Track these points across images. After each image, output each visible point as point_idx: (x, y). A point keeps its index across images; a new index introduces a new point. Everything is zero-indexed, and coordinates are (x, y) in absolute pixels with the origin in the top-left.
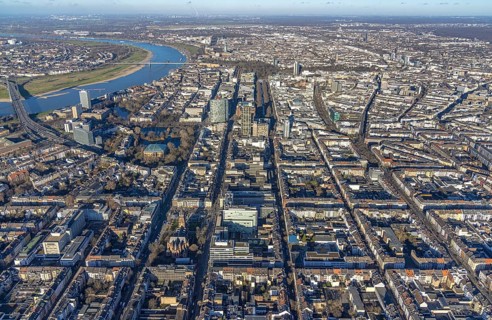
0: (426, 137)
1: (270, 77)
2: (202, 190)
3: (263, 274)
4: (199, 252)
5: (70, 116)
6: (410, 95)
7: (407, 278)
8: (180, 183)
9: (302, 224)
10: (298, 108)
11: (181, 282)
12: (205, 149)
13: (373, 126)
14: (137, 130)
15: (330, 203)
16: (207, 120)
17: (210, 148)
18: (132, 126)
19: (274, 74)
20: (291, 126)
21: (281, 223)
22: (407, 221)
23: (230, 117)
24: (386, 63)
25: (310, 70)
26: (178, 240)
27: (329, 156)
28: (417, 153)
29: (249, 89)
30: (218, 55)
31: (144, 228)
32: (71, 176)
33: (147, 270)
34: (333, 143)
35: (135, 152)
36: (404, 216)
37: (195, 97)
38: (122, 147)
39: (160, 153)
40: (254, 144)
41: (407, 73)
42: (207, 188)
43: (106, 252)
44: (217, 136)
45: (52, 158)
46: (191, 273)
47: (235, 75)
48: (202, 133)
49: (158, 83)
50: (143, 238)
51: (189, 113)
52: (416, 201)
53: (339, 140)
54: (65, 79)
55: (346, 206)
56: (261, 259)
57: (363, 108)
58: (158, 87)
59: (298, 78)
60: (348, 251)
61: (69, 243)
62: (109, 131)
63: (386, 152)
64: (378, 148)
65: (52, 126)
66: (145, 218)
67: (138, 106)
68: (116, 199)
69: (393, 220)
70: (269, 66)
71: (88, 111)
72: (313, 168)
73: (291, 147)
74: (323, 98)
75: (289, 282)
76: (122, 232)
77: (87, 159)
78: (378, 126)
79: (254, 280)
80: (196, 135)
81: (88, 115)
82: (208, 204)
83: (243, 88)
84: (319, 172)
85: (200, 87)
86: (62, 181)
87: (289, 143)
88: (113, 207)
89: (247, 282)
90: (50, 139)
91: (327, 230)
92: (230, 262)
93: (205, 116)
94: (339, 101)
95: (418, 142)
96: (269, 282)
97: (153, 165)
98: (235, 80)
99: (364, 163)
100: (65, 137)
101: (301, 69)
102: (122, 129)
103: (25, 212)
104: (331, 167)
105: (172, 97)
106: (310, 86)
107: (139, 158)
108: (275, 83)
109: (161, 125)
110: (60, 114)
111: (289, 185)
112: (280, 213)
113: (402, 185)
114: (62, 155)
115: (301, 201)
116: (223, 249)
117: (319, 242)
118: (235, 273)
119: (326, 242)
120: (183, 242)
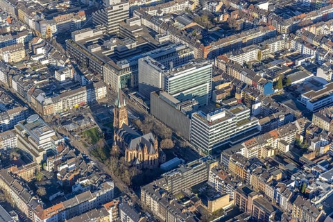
11: (205, 183)
26: (145, 141)
42: (70, 73)
79: (285, 143)
82: (101, 93)
91: (290, 67)
92: (232, 139)
115: (226, 44)
116: (225, 123)
117: (296, 82)
118: (261, 144)
119: (303, 79)
120: (151, 141)
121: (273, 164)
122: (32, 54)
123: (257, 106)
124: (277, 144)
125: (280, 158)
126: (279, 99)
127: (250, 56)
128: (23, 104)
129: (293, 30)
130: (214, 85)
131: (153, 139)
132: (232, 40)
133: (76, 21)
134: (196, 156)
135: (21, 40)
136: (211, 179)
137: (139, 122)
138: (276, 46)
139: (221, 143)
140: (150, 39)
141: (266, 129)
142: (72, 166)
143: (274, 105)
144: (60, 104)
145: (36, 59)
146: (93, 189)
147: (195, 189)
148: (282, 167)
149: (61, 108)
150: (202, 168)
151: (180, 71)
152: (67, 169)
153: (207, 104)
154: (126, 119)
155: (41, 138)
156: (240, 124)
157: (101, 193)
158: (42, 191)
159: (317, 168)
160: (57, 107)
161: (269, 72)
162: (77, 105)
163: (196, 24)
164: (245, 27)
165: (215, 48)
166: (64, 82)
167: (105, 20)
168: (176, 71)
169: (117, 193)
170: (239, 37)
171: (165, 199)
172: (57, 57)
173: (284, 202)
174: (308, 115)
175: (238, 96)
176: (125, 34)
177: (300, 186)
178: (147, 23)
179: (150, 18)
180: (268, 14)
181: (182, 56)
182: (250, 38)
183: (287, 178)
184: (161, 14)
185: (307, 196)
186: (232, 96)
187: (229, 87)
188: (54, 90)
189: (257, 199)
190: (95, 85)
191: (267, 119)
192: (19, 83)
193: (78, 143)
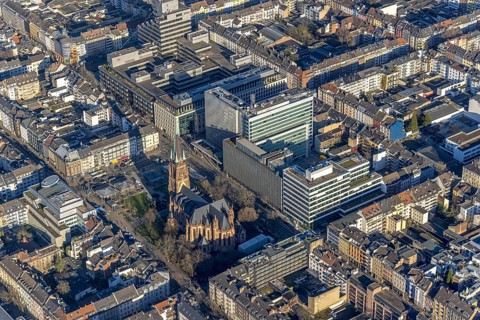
11: (303, 271)
26: (215, 211)
42: (106, 114)
79: (422, 211)
91: (430, 98)
92: (344, 206)
116: (332, 182)
117: (437, 121)
118: (386, 212)
119: (449, 116)
120: (223, 210)
121: (405, 241)
122: (51, 87)
123: (380, 157)
124: (410, 211)
125: (415, 232)
126: (412, 145)
127: (371, 83)
128: (36, 160)
129: (433, 45)
130: (316, 127)
131: (227, 208)
132: (344, 61)
133: (114, 38)
134: (291, 232)
135: (34, 67)
136: (313, 265)
137: (206, 184)
138: (408, 68)
139: (326, 212)
140: (222, 62)
141: (394, 189)
142: (109, 249)
143: (405, 155)
144: (91, 159)
145: (56, 94)
146: (139, 283)
147: (289, 280)
148: (417, 245)
149: (93, 165)
150: (299, 249)
151: (266, 107)
152: (101, 254)
153: (307, 156)
154: (187, 179)
155: (62, 210)
156: (354, 183)
157: (151, 289)
158: (64, 287)
159: (469, 246)
160: (86, 164)
161: (399, 107)
162: (115, 161)
163: (290, 38)
164: (363, 42)
165: (318, 73)
166: (96, 127)
167: (156, 36)
168: (260, 108)
169: (174, 288)
170: (354, 56)
171: (245, 294)
172: (85, 90)
173: (421, 297)
174: (456, 168)
175: (353, 143)
176: (187, 55)
177: (444, 273)
178: (217, 38)
179: (223, 32)
180: (396, 21)
181: (270, 85)
182: (370, 56)
183: (424, 261)
184: (240, 25)
185: (454, 287)
186: (343, 142)
187: (338, 130)
188: (82, 138)
189: (380, 293)
190: (141, 130)
191: (395, 175)
192: (31, 130)
193: (116, 215)
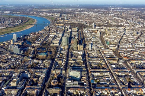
0: (140, 50)
1: (84, 29)
2: (61, 67)
3: (83, 90)
4: (62, 85)
5: (10, 43)
6: (136, 35)
7: (128, 91)
8: (54, 65)
9: (95, 77)
10: (94, 40)
11: (57, 94)
12: (61, 55)
13: (121, 46)
14: (36, 48)
15: (105, 71)
16: (61, 45)
17: (63, 55)
18: (33, 47)
19: (85, 28)
20: (92, 46)
21: (89, 77)
22: (130, 76)
23: (69, 44)
24: (128, 24)
25: (99, 26)
26: (55, 81)
27: (105, 56)
28: (136, 55)
29: (76, 33)
30: (63, 21)
31: (43, 78)
32: (15, 63)
33: (46, 90)
34: (107, 52)
35: (36, 56)
36: (130, 75)
37: (55, 37)
38: (31, 54)
39: (45, 56)
40: (78, 53)
41: (136, 27)
42: (63, 67)
43: (32, 85)
44: (65, 50)
45: (6, 58)
46: (60, 90)
47: (70, 28)
48: (59, 49)
49: (41, 32)
50: (43, 81)
51: (54, 42)
52: (134, 70)
53: (109, 51)
54: (4, 31)
55: (110, 71)
56: (82, 86)
57: (119, 40)
58: (41, 33)
59: (94, 30)
60: (110, 84)
61: (19, 83)
62: (25, 49)
63: (125, 55)
64: (123, 54)
65: (4, 47)
66: (43, 75)
67: (34, 40)
68: (32, 70)
69: (126, 76)
70: (83, 25)
71: (16, 42)
72: (99, 60)
73: (91, 54)
74: (104, 37)
75: (91, 92)
76: (36, 80)
77: (19, 58)
78: (123, 46)
79: (80, 92)
80: (57, 50)
81: (17, 43)
82: (64, 72)
83: (73, 33)
84: (101, 62)
85: (57, 33)
86: (12, 65)
87: (91, 52)
88: (32, 73)
89: (78, 93)
90: (4, 52)
91: (104, 79)
93: (60, 43)
94: (109, 38)
95: (137, 51)
96: (85, 93)
97: (43, 60)
98: (70, 30)
99: (117, 58)
100: (9, 51)
101: (95, 26)
102: (30, 48)
103: (1, 74)
104: (106, 60)
105: (47, 37)
106: (98, 32)
107: (38, 57)
108: (86, 31)
109: (44, 47)
110: (6, 43)
111: (91, 66)
112: (88, 74)
113: (130, 65)
114: (10, 57)
115: (95, 70)
116: (70, 83)
117: (101, 82)
118: (74, 90)
119: (103, 82)
120: (56, 82)
130: (81, 77)
138: (105, 74)
157: (38, 87)
160: (54, 72)
162: (58, 73)
163: (96, 65)
165: (92, 70)
